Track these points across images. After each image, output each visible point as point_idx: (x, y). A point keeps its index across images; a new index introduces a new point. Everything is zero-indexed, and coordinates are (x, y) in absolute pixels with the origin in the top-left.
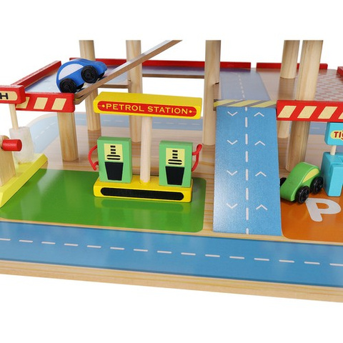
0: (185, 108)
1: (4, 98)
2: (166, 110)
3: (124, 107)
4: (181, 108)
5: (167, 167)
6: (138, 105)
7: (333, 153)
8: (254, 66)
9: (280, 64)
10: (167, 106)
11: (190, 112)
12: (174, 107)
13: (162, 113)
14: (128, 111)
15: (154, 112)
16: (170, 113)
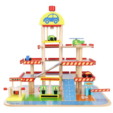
1: (20, 80)
7: (86, 88)
8: (70, 72)
9: (75, 72)
11: (58, 79)
13: (53, 80)
14: (47, 80)
15: (52, 80)
16: (55, 80)
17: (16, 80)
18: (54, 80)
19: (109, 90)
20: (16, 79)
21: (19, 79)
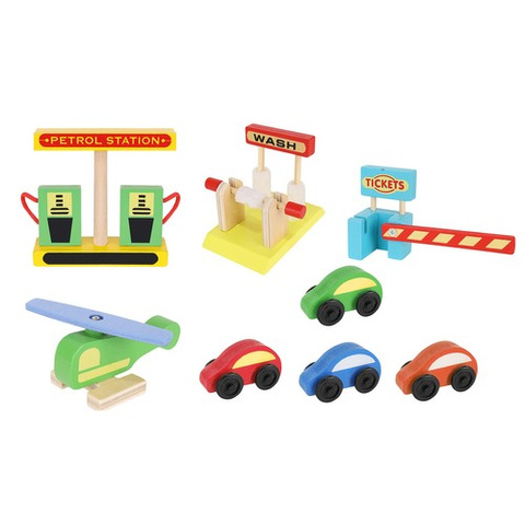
0: (156, 136)
2: (130, 141)
3: (75, 140)
4: (150, 136)
5: (130, 219)
6: (93, 136)
10: (133, 135)
11: (163, 141)
12: (142, 136)
13: (126, 145)
14: (80, 145)
15: (115, 145)
16: (136, 145)
17: (275, 142)
18: (130, 145)
19: (507, 242)
20: (275, 139)
21: (286, 141)
